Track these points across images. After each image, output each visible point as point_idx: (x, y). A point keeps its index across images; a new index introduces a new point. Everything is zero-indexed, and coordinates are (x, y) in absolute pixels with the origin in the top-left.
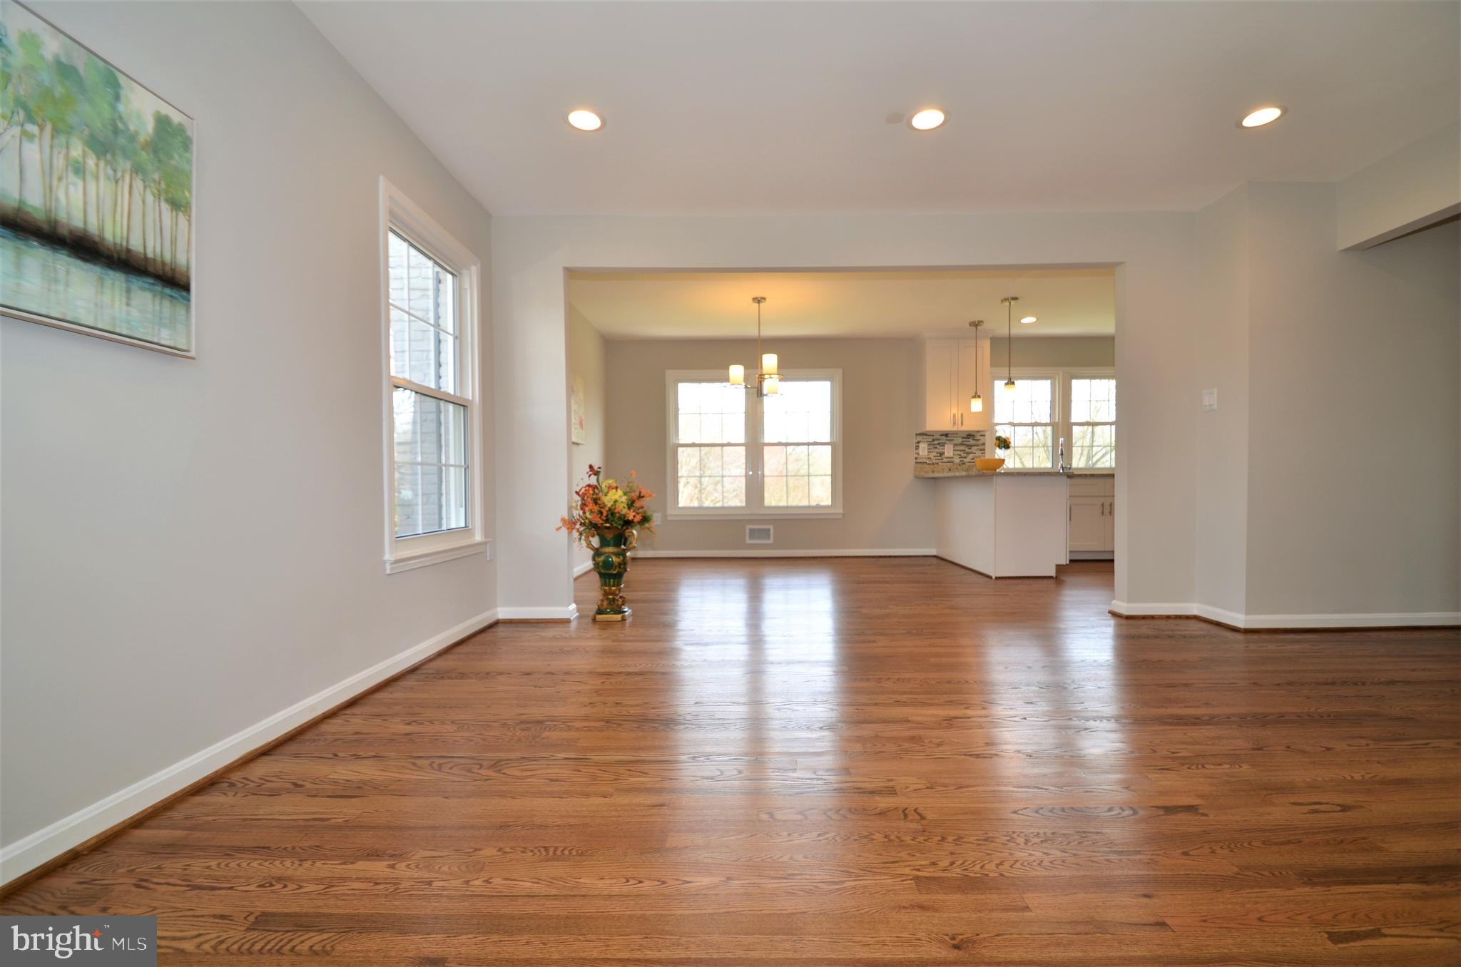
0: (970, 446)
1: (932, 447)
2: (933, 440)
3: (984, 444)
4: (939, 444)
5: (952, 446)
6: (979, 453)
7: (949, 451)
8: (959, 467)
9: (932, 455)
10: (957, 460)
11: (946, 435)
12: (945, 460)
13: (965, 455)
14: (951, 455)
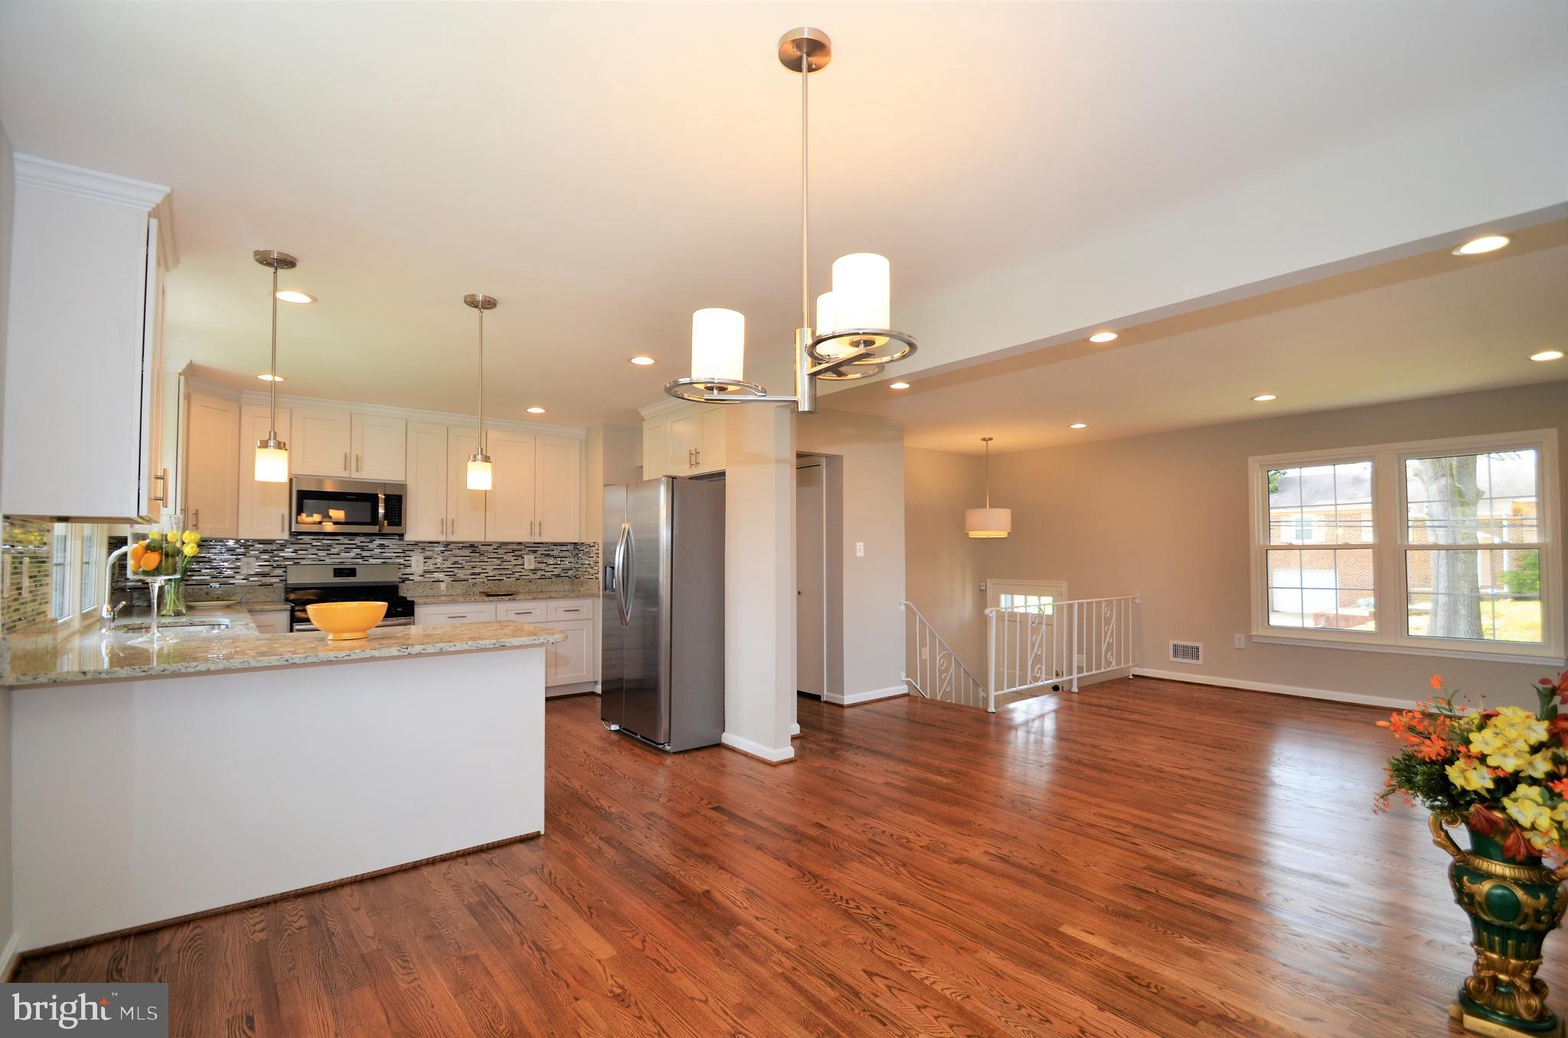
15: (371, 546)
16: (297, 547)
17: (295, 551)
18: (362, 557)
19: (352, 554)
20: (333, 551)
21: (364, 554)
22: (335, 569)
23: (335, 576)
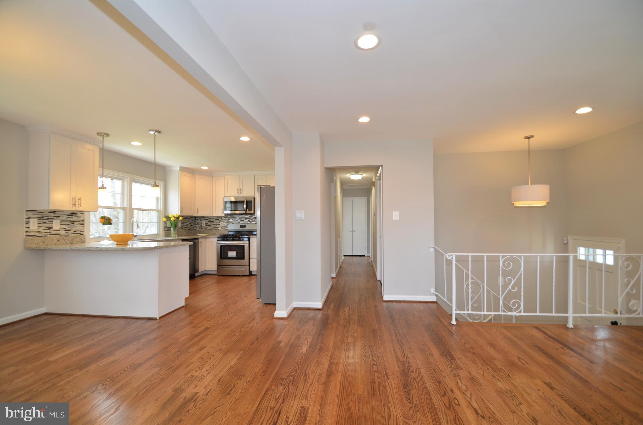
0: (73, 222)
1: (41, 222)
2: (43, 216)
3: (83, 220)
4: (48, 219)
5: (59, 221)
6: (79, 227)
7: (56, 225)
8: (65, 238)
9: (41, 229)
10: (63, 232)
11: (54, 212)
12: (53, 233)
13: (69, 228)
14: (58, 228)
15: (252, 218)
16: (233, 218)
17: (233, 220)
18: (250, 222)
19: (247, 221)
20: (242, 219)
21: (251, 220)
22: (240, 225)
23: (240, 227)
